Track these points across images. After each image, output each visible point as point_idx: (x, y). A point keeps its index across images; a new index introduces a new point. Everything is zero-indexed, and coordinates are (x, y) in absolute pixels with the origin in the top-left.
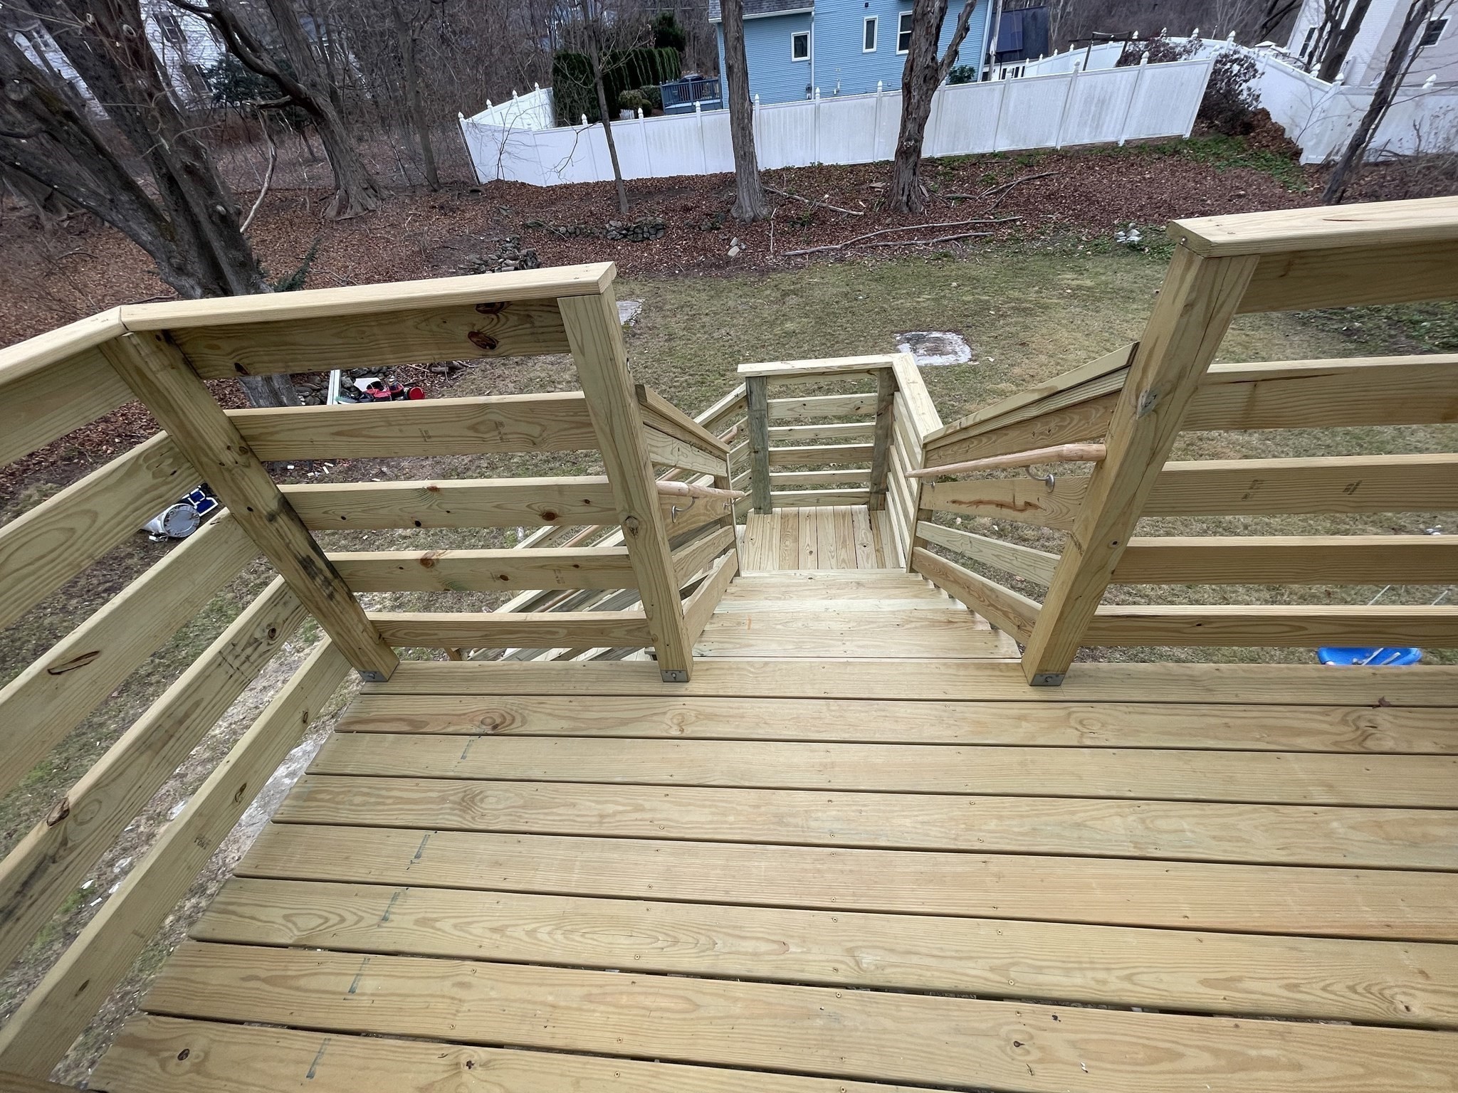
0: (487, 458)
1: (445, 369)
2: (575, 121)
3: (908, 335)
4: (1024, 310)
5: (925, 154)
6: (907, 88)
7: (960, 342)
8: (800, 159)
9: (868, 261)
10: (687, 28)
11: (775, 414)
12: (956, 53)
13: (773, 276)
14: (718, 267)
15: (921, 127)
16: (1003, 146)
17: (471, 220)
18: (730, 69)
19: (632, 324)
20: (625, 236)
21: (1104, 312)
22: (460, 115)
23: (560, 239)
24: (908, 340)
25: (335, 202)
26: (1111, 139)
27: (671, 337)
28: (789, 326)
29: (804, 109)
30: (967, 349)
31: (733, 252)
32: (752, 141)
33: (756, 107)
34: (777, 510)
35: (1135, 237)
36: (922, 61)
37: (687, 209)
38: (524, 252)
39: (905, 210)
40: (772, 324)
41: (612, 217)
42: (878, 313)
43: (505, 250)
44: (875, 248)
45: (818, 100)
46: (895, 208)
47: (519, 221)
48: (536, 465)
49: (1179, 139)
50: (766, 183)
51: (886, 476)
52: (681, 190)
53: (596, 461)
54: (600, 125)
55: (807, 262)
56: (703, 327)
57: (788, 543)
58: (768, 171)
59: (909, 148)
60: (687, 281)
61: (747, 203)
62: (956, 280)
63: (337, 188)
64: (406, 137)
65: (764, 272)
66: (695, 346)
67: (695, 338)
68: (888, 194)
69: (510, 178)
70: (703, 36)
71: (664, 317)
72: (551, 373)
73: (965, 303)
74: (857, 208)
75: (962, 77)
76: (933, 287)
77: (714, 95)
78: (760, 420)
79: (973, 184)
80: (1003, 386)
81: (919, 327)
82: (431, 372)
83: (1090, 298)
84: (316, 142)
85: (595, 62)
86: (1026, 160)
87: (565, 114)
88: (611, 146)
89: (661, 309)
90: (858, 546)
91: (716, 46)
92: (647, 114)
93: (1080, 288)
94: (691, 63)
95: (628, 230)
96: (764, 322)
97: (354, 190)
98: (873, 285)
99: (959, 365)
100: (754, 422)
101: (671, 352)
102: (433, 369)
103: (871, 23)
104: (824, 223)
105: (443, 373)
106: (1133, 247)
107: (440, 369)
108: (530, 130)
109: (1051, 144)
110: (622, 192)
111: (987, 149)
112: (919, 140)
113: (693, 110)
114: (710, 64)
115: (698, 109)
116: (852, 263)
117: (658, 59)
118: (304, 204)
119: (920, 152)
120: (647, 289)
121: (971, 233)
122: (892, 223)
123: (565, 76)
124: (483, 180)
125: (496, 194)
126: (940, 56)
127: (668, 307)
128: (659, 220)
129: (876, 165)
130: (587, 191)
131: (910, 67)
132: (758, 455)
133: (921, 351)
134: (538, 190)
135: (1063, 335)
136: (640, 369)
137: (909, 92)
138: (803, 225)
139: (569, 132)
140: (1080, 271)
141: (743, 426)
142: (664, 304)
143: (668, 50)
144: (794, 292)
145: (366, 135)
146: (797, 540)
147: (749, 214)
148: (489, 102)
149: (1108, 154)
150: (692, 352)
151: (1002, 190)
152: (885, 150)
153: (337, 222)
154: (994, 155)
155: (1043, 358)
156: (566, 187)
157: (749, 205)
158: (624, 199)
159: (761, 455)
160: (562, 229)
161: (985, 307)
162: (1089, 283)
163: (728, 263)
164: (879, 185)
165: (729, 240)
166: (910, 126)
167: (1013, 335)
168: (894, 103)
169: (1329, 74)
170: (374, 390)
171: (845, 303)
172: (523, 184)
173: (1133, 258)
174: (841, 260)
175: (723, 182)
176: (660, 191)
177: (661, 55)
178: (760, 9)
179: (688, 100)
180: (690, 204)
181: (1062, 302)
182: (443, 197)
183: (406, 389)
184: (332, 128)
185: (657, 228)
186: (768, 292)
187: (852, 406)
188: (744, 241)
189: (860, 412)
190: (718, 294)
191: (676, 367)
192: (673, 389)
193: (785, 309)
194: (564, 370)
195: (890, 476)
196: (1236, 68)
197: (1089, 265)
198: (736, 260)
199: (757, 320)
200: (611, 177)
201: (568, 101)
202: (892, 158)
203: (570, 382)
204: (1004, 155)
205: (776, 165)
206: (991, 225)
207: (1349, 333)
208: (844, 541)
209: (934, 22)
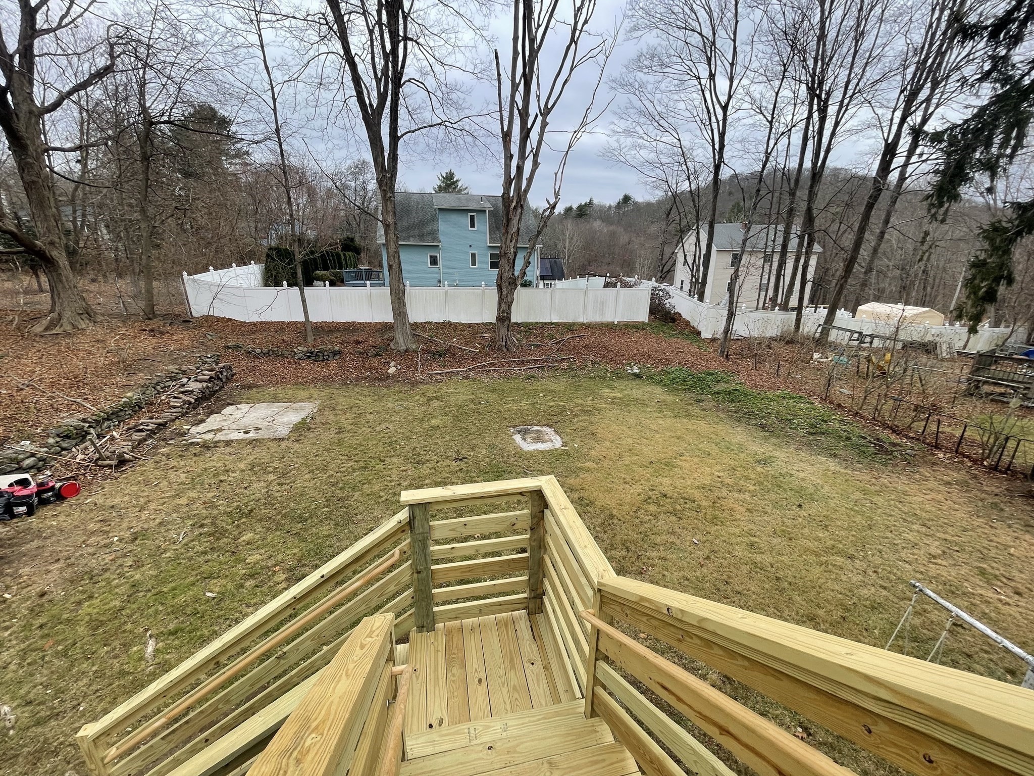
0: (135, 555)
1: (114, 462)
2: (278, 284)
3: (518, 428)
4: (587, 411)
5: (513, 320)
6: (499, 287)
7: (553, 433)
8: (437, 317)
9: (485, 379)
10: (362, 244)
11: (437, 535)
12: (525, 273)
13: (421, 387)
14: (380, 380)
15: (510, 307)
16: (555, 319)
17: (177, 341)
18: (390, 267)
19: (308, 420)
20: (309, 357)
21: (633, 413)
22: (185, 273)
23: (256, 357)
24: (519, 432)
25: (45, 322)
26: (610, 320)
27: (340, 431)
28: (434, 422)
29: (439, 292)
30: (558, 438)
31: (392, 370)
32: (404, 306)
33: (408, 288)
34: (440, 626)
35: (636, 370)
36: (506, 275)
37: (358, 342)
38: (221, 365)
39: (505, 350)
40: (422, 421)
41: (300, 344)
42: (496, 413)
43: (206, 363)
44: (488, 371)
45: (446, 287)
46: (498, 348)
47: (222, 343)
48: (190, 559)
49: (643, 323)
50: (415, 330)
51: (542, 582)
52: (353, 331)
53: (257, 548)
54: (296, 290)
55: (444, 378)
56: (368, 422)
57: (455, 670)
58: (416, 323)
59: (504, 317)
60: (356, 389)
61: (402, 341)
62: (542, 392)
63: (52, 311)
64: (135, 284)
65: (414, 384)
66: (361, 438)
67: (360, 431)
68: (493, 341)
69: (218, 314)
70: (373, 249)
71: (336, 415)
72: (227, 463)
73: (551, 407)
74: (474, 347)
75: (526, 285)
76: (528, 396)
77: (379, 279)
78: (422, 542)
79: (543, 337)
80: (588, 464)
81: (524, 423)
82: (97, 465)
83: (624, 403)
84: (44, 279)
85: (297, 254)
86: (569, 327)
87: (271, 279)
88: (304, 301)
89: (334, 409)
90: (526, 665)
91: (381, 255)
92: (331, 285)
93: (615, 398)
94: (364, 261)
95: (312, 353)
96: (416, 419)
97: (67, 314)
98: (490, 394)
99: (556, 450)
100: (416, 545)
101: (340, 443)
102: (100, 463)
103: (473, 255)
104: (454, 355)
105: (110, 466)
106: (637, 376)
107: (108, 462)
108: (241, 287)
109: (581, 320)
110: (309, 328)
111: (547, 320)
112: (509, 313)
113: (365, 285)
114: (377, 263)
115: (368, 285)
116: (474, 380)
117: (342, 257)
118: (12, 322)
119: (510, 320)
120: (323, 394)
121: (545, 364)
122: (497, 357)
123: (274, 260)
124: (195, 314)
125: (205, 324)
126: (517, 273)
127: (340, 407)
128: (337, 348)
129: (484, 324)
130: (282, 327)
131: (500, 277)
132: (420, 575)
133: (529, 440)
134: (242, 324)
135: (614, 427)
136: (311, 457)
137: (501, 289)
138: (440, 356)
139: (272, 290)
140: (612, 388)
141: (405, 549)
142: (337, 405)
143: (349, 254)
144: (437, 398)
145: (101, 278)
146: (464, 666)
147: (403, 348)
148: (211, 268)
149: (610, 328)
150: (358, 442)
151: (559, 342)
152: (489, 315)
153: (42, 336)
154: (552, 324)
155: (607, 444)
156: (266, 323)
157: (402, 342)
158: (310, 334)
159: (424, 575)
160: (258, 351)
161: (563, 410)
162: (619, 395)
163: (387, 378)
164: (487, 335)
165: (389, 363)
166: (503, 306)
167: (584, 429)
168: (493, 293)
169: (701, 299)
170: (17, 488)
171: (472, 406)
172: (230, 319)
173: (638, 381)
174: (467, 378)
175: (386, 328)
176: (339, 331)
177: (345, 255)
178: (409, 240)
179: (362, 279)
180: (360, 339)
181: (608, 406)
182: (155, 324)
183: (58, 485)
184: (60, 271)
185: (335, 353)
186: (417, 398)
187: (508, 523)
188: (400, 364)
189: (515, 527)
190: (380, 399)
191: (344, 455)
192: (339, 474)
193: (431, 409)
194: (240, 460)
195: (546, 583)
196: (661, 293)
197: (616, 384)
198: (394, 376)
199: (410, 418)
200: (302, 319)
201: (274, 273)
202: (494, 321)
203: (243, 471)
204: (557, 324)
205: (421, 319)
206: (557, 360)
207: (763, 426)
208: (512, 661)
209: (511, 257)
